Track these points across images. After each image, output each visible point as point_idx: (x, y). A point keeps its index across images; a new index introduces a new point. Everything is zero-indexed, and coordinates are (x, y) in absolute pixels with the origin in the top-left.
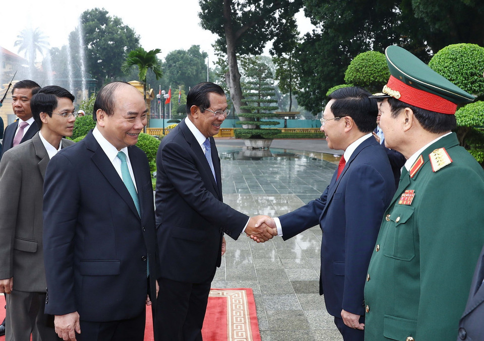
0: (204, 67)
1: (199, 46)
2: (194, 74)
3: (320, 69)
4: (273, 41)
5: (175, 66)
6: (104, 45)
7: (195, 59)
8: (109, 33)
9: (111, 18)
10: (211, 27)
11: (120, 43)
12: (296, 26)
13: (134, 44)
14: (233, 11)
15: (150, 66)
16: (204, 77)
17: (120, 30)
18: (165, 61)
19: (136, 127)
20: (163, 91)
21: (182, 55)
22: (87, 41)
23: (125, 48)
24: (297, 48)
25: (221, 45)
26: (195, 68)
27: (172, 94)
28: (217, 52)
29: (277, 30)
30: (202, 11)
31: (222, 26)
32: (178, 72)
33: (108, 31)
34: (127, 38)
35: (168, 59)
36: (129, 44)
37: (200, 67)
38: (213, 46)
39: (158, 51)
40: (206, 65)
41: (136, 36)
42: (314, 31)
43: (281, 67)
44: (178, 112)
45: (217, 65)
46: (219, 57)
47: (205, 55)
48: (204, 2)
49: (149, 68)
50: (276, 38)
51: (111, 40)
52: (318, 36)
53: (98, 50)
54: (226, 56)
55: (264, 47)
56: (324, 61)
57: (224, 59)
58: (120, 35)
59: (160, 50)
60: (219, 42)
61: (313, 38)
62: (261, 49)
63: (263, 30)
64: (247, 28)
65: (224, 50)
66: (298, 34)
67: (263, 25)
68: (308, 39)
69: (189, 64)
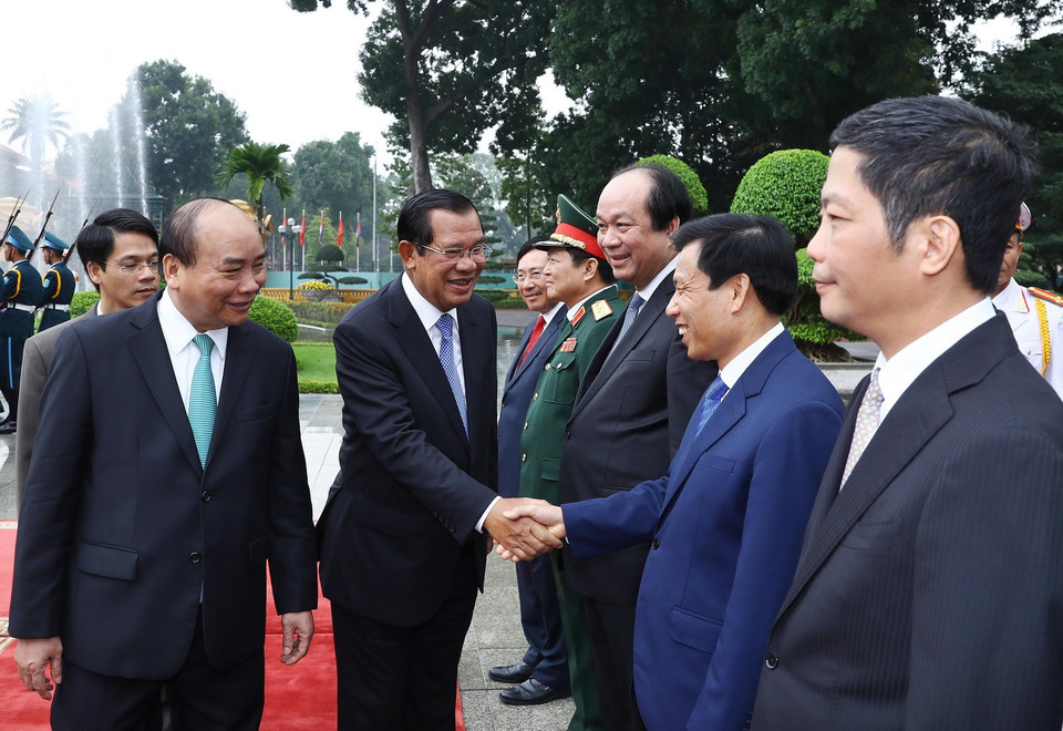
0: (368, 174)
1: (358, 134)
2: (349, 186)
4: (496, 127)
5: (313, 171)
6: (177, 130)
7: (351, 158)
8: (186, 108)
9: (191, 79)
10: (381, 100)
11: (207, 127)
12: (539, 100)
13: (234, 130)
14: (422, 72)
15: (269, 175)
16: (368, 194)
17: (207, 103)
18: (293, 161)
19: (244, 289)
20: (290, 220)
21: (326, 150)
23: (218, 137)
24: (539, 141)
25: (399, 134)
26: (350, 175)
27: (307, 224)
28: (392, 147)
29: (504, 107)
30: (364, 71)
31: (402, 99)
32: (318, 183)
33: (184, 104)
34: (221, 117)
35: (298, 157)
36: (226, 129)
37: (360, 174)
38: (385, 136)
39: (284, 148)
40: (371, 170)
41: (239, 113)
42: (571, 110)
43: (512, 176)
44: (318, 259)
45: (393, 171)
46: (396, 156)
47: (369, 151)
48: (368, 55)
49: (268, 180)
50: (501, 122)
51: (192, 120)
52: (579, 119)
53: (164, 140)
54: (409, 155)
55: (479, 139)
56: (590, 166)
57: (406, 160)
58: (207, 111)
59: (288, 146)
60: (395, 129)
61: (570, 124)
62: (473, 143)
63: (478, 107)
64: (448, 103)
65: (406, 144)
66: (543, 114)
67: (477, 98)
68: (560, 124)
69: (340, 167)
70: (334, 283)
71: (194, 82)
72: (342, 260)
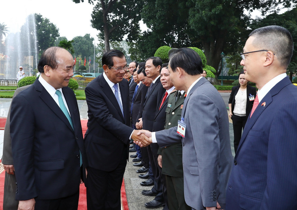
0: (92, 46)
1: (89, 34)
2: (87, 49)
3: (150, 49)
4: (128, 34)
5: (77, 45)
6: (40, 33)
7: (87, 41)
10: (97, 27)
11: (48, 32)
12: (139, 27)
13: (55, 33)
14: (108, 19)
15: (69, 48)
16: (92, 51)
17: (48, 25)
21: (81, 39)
23: (51, 35)
24: (139, 38)
25: (101, 36)
26: (87, 46)
28: (99, 39)
29: (130, 29)
30: (92, 19)
31: (102, 26)
32: (78, 48)
33: (42, 26)
34: (52, 29)
36: (53, 33)
37: (90, 45)
38: (97, 36)
40: (93, 44)
41: (57, 28)
42: (148, 30)
43: (132, 48)
44: (79, 69)
45: (99, 45)
46: (100, 41)
47: (93, 39)
48: (94, 15)
50: (129, 33)
51: (44, 30)
52: (150, 32)
54: (104, 41)
55: (123, 37)
56: (152, 45)
57: (103, 43)
58: (48, 28)
61: (147, 34)
62: (121, 39)
63: (123, 29)
64: (115, 28)
65: (103, 38)
66: (141, 31)
67: (122, 26)
68: (145, 34)
69: (84, 44)
70: (83, 76)
71: (44, 19)
72: (85, 69)
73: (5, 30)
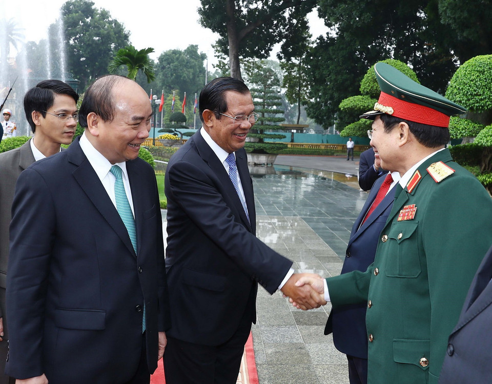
0: (203, 71)
1: (197, 46)
2: (191, 77)
3: (333, 77)
4: (281, 43)
5: (169, 68)
6: (89, 41)
7: (192, 60)
8: (94, 27)
9: (98, 10)
10: (212, 24)
11: (106, 39)
12: (308, 28)
13: (122, 41)
14: (237, 8)
15: (141, 67)
17: (107, 25)
18: (158, 61)
19: (141, 136)
20: (154, 96)
21: (177, 56)
22: (68, 36)
23: (113, 45)
24: (308, 52)
25: (222, 46)
26: (191, 70)
27: (165, 99)
28: (217, 54)
29: (286, 31)
30: (202, 7)
31: (224, 24)
32: (172, 75)
33: (93, 25)
34: (115, 33)
35: (161, 59)
36: (118, 41)
37: (198, 70)
38: (213, 47)
39: (150, 50)
40: (204, 68)
41: (126, 31)
42: (328, 34)
43: (290, 73)
44: (171, 121)
45: (218, 68)
46: (220, 59)
47: (203, 57)
49: (140, 69)
50: (284, 40)
51: (97, 35)
52: (332, 39)
53: (81, 46)
54: (228, 59)
55: (271, 50)
56: (339, 68)
57: (226, 62)
58: (107, 30)
59: (153, 49)
60: (220, 43)
61: (327, 42)
62: (267, 52)
64: (252, 27)
65: (226, 52)
66: (310, 36)
67: (270, 25)
68: (321, 43)
69: (185, 66)
70: (180, 135)
71: (99, 12)
72: (185, 121)
73: (15, 34)
